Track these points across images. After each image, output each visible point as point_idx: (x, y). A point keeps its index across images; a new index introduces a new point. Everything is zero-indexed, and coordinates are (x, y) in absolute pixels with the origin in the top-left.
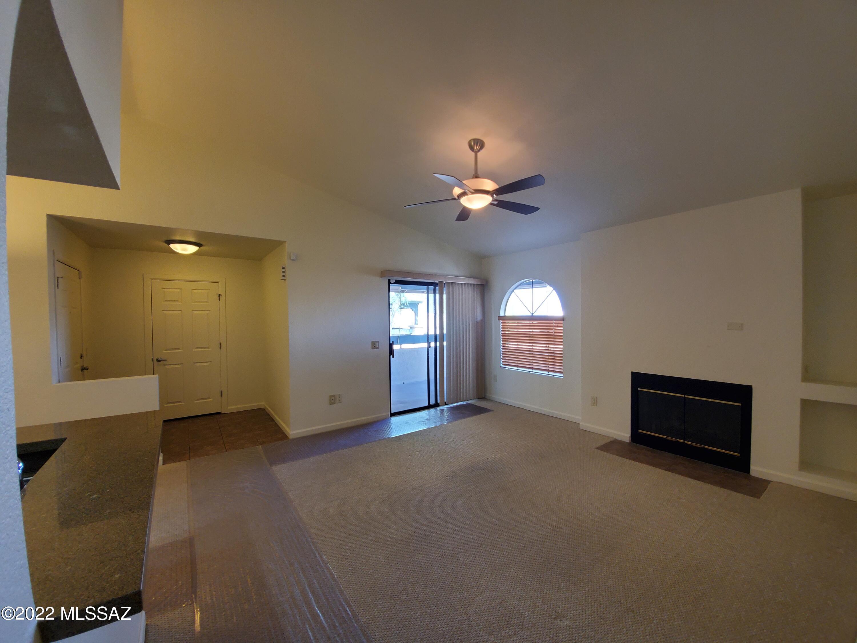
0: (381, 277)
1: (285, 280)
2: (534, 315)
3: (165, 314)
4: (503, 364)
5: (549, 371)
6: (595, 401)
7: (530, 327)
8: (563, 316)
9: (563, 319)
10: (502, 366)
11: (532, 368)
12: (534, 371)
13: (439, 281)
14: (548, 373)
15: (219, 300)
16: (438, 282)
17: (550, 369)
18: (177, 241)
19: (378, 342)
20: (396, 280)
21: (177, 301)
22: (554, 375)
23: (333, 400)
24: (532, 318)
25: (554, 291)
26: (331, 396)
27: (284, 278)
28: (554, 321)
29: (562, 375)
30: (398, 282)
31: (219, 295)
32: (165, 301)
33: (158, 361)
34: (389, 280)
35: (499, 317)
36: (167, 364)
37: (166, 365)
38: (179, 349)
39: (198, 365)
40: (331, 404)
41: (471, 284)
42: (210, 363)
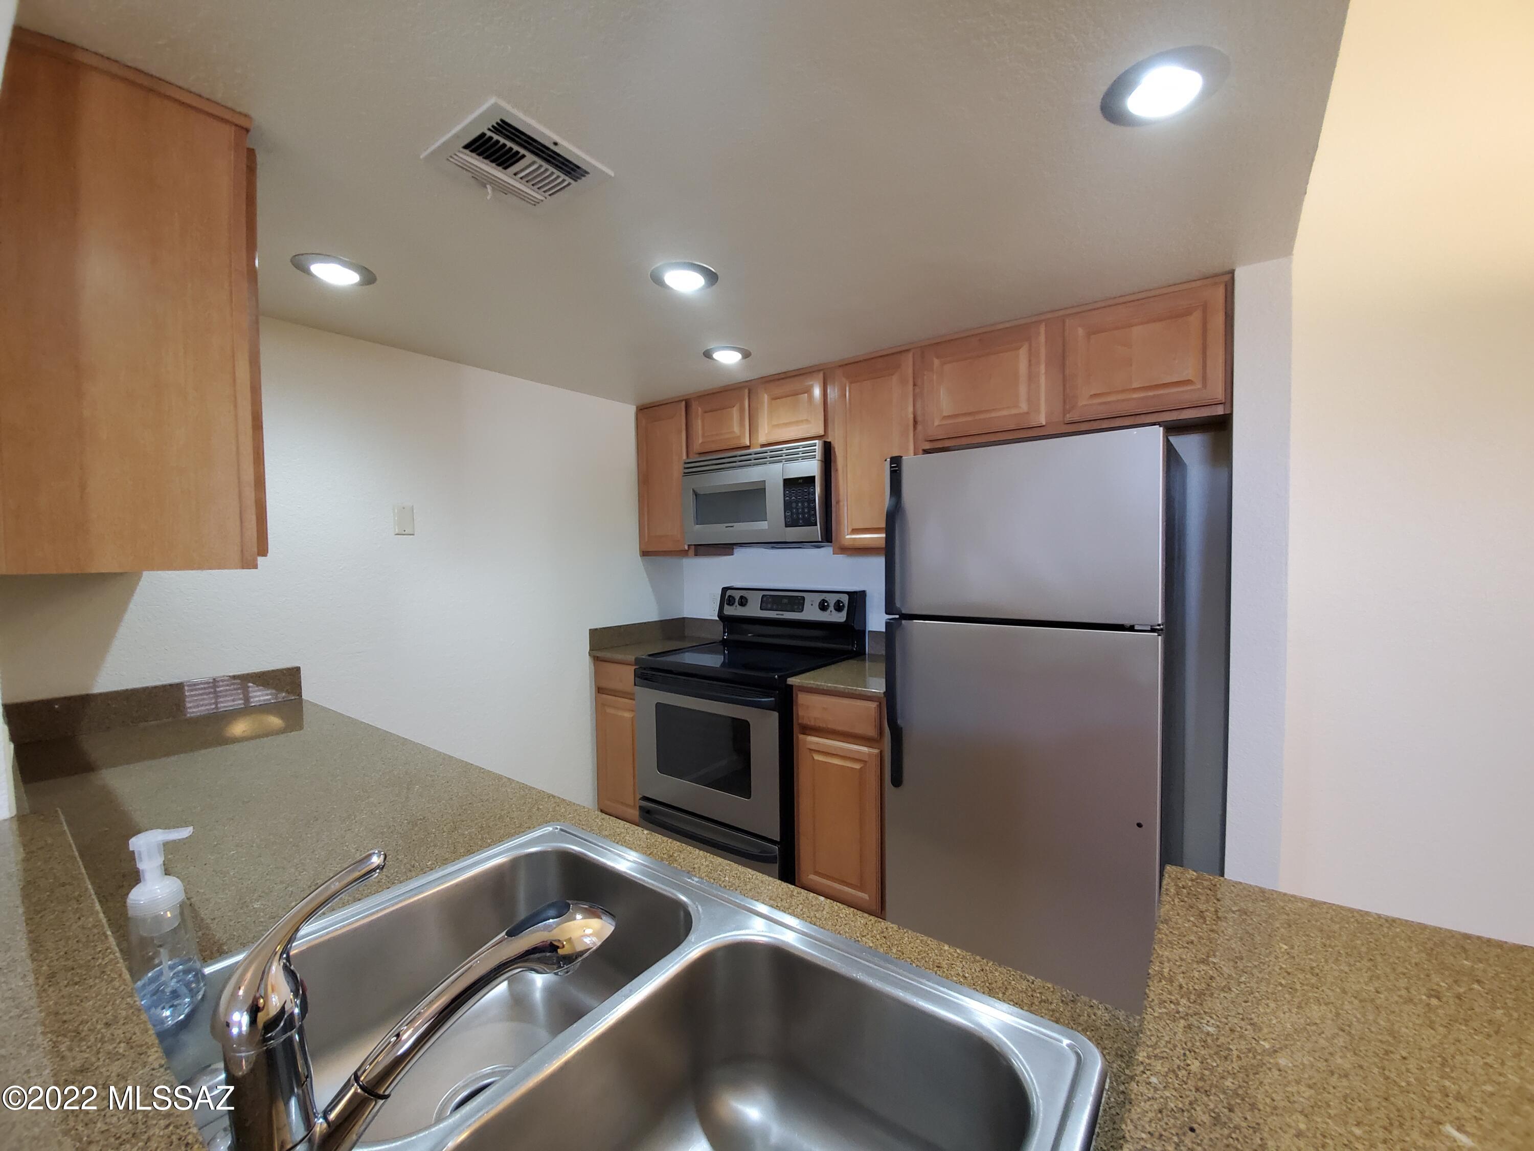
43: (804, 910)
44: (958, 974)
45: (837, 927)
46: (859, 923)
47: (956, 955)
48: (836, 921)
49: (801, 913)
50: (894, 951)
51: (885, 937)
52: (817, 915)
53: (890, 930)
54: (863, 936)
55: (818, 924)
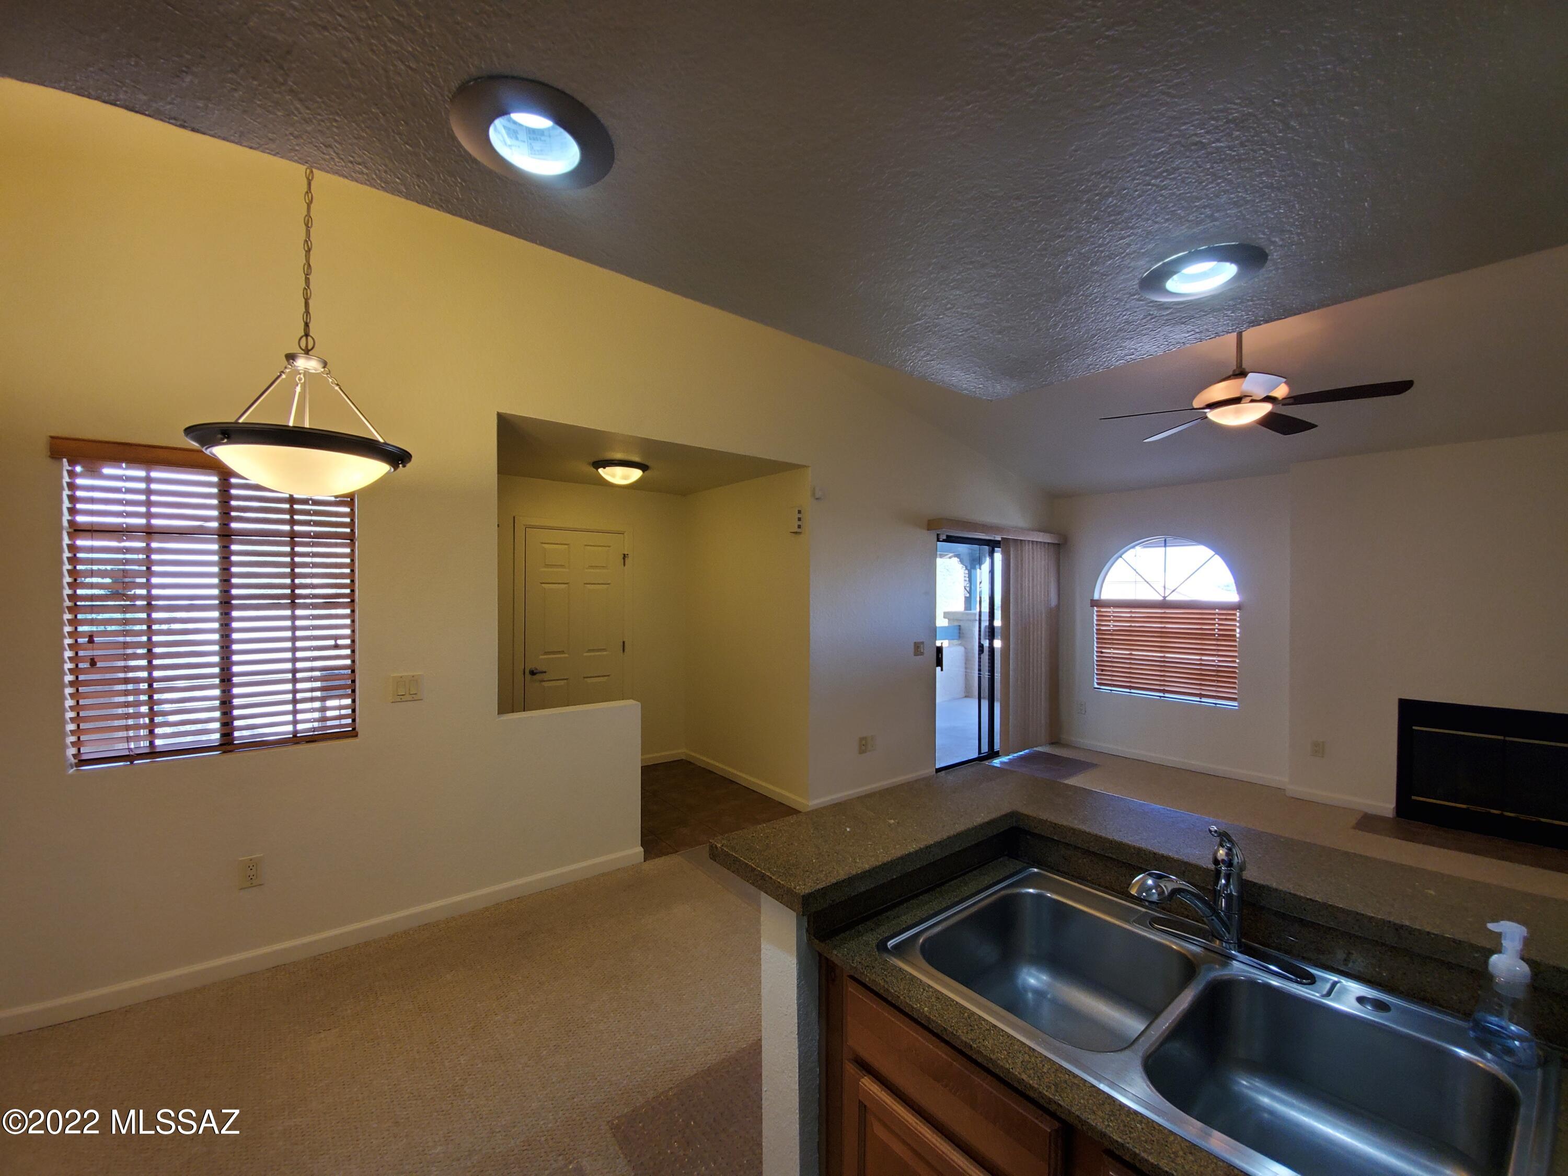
0: (928, 530)
1: (800, 533)
2: (1167, 599)
3: (545, 589)
4: (1098, 684)
5: (1201, 696)
6: (1318, 749)
7: (1163, 618)
8: (1239, 602)
9: (1238, 607)
10: (1096, 686)
11: (1164, 691)
12: (1167, 695)
13: (1002, 538)
14: (1199, 700)
15: (624, 565)
16: (1000, 539)
17: (1204, 693)
18: (616, 462)
19: (923, 643)
20: (947, 536)
21: (562, 566)
22: (1216, 704)
23: (864, 745)
24: (1164, 604)
25: (1217, 557)
26: (861, 739)
27: (799, 530)
28: (1217, 610)
29: (1235, 704)
30: (950, 539)
31: (624, 555)
32: (547, 566)
33: (533, 673)
34: (938, 535)
35: (1092, 600)
36: (545, 679)
37: (544, 681)
38: (563, 652)
39: (589, 680)
40: (862, 752)
41: (1045, 543)
42: (606, 678)
43: (1041, 1065)
44: (927, 991)
45: (1010, 1042)
46: (990, 1042)
47: (922, 1003)
48: (1011, 1048)
49: (1044, 1063)
50: (966, 1014)
51: (971, 1026)
52: (1028, 1057)
53: (964, 1031)
54: (988, 1030)
55: (1027, 1049)
